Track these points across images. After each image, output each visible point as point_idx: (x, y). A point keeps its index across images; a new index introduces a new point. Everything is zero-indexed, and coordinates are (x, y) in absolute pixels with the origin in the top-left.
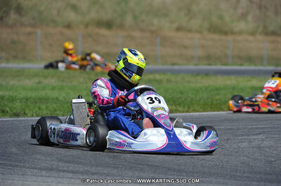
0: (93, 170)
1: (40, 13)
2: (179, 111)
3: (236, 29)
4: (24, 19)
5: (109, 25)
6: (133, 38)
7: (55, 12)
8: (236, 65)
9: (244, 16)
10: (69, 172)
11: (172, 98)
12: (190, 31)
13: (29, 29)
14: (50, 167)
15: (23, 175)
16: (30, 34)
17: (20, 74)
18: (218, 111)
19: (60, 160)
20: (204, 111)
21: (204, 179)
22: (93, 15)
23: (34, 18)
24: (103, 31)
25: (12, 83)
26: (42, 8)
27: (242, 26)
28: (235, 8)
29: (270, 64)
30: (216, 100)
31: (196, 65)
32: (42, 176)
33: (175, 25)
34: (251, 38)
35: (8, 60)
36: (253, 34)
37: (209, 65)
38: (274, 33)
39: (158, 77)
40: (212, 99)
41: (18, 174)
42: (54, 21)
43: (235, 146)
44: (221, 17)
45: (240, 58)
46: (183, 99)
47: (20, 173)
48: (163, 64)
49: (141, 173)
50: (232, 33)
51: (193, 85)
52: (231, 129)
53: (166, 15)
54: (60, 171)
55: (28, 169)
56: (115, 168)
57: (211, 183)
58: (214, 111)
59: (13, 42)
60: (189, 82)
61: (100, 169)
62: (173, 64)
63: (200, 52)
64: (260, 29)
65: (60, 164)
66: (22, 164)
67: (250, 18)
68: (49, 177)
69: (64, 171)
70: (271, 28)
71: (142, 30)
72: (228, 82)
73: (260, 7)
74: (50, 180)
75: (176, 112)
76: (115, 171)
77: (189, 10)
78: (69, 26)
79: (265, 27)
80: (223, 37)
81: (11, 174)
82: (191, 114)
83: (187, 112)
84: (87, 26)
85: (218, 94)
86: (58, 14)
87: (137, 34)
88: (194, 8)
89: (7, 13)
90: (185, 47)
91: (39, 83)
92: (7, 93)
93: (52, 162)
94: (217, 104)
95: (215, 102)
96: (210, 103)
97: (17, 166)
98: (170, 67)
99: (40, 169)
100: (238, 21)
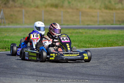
0: (53, 75)
1: (24, 1)
2: (92, 47)
3: (117, 8)
4: (16, 4)
5: (56, 6)
6: (68, 12)
8: (117, 25)
9: (121, 1)
10: (42, 76)
11: (89, 41)
12: (95, 9)
13: (19, 9)
14: (33, 74)
15: (21, 78)
16: (19, 11)
17: (15, 30)
18: (111, 47)
19: (37, 71)
20: (104, 47)
21: (107, 79)
22: (49, 1)
24: (54, 9)
25: (12, 35)
27: (120, 6)
30: (110, 41)
31: (99, 25)
32: (30, 79)
33: (88, 6)
35: (9, 24)
37: (105, 25)
39: (81, 31)
40: (107, 41)
41: (19, 78)
42: (30, 5)
43: (120, 63)
44: (110, 2)
45: (119, 21)
46: (94, 41)
47: (19, 77)
48: (83, 25)
49: (76, 77)
50: (115, 9)
51: (98, 35)
52: (117, 55)
53: (84, 1)
54: (38, 76)
55: (23, 76)
57: (110, 80)
58: (109, 47)
59: (11, 15)
60: (95, 33)
61: (57, 75)
62: (88, 25)
63: (100, 19)
66: (20, 73)
68: (33, 79)
69: (40, 76)
71: (72, 9)
72: (115, 33)
75: (90, 48)
76: (64, 76)
78: (37, 7)
80: (111, 11)
81: (15, 78)
82: (98, 48)
83: (96, 47)
84: (46, 7)
85: (110, 39)
86: (33, 1)
87: (70, 10)
89: (8, 1)
90: (93, 16)
91: (25, 34)
92: (10, 40)
93: (34, 72)
94: (110, 43)
95: (109, 42)
96: (106, 43)
97: (18, 74)
98: (86, 26)
99: (28, 75)
100: (118, 3)
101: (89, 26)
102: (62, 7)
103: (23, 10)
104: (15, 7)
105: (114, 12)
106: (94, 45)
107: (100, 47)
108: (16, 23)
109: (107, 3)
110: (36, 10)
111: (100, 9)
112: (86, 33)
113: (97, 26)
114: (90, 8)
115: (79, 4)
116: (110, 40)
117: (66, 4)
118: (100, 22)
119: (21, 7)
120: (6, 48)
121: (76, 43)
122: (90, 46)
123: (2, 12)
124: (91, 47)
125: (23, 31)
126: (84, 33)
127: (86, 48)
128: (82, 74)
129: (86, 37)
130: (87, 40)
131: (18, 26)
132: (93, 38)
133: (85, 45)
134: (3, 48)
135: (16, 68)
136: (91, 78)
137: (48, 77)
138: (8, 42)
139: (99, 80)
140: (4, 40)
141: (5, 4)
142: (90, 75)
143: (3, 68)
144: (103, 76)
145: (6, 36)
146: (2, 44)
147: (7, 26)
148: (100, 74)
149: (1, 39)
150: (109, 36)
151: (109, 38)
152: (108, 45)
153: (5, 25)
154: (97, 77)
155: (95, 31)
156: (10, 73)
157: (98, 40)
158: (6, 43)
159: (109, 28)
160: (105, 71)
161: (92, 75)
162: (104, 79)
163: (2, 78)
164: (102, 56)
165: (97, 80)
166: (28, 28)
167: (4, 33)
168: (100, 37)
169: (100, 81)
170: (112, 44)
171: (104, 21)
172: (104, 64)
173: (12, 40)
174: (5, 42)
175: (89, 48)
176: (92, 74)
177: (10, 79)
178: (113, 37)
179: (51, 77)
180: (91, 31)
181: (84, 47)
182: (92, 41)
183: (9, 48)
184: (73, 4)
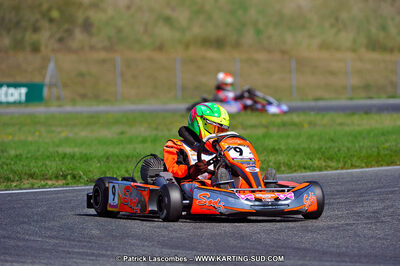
101: (321, 103)
102: (237, 45)
103: (118, 58)
104: (92, 48)
105: (396, 57)
106: (338, 161)
107: (356, 167)
109: (374, 30)
110: (157, 56)
111: (354, 50)
112: (310, 124)
113: (343, 102)
114: (324, 46)
115: (289, 37)
116: (387, 145)
117: (249, 36)
118: (354, 89)
119: (110, 49)
120: (65, 177)
121: (280, 158)
122: (324, 164)
123: (51, 66)
124: (327, 168)
125: (117, 122)
126: (306, 126)
127: (314, 170)
128: (303, 252)
129: (310, 137)
130: (317, 147)
131: (102, 108)
132: (332, 140)
133: (309, 162)
134: (57, 177)
136: (328, 264)
138: (72, 157)
140: (60, 150)
141: (61, 40)
142: (325, 253)
143: (57, 237)
144: (365, 256)
145: (67, 139)
146: (54, 164)
147: (69, 108)
148: (356, 252)
149: (51, 150)
150: (383, 134)
151: (383, 139)
152: (379, 160)
153: (60, 106)
154: (347, 259)
155: (340, 118)
156: (79, 253)
157: (349, 145)
158: (66, 160)
159: (381, 109)
160: (372, 241)
161: (331, 253)
164: (361, 195)
166: (133, 111)
167: (59, 129)
168: (356, 137)
170: (391, 156)
171: (367, 87)
172: (368, 218)
173: (84, 152)
174: (63, 158)
175: (320, 170)
176: (334, 250)
178: (394, 137)
180: (327, 119)
181: (305, 168)
182: (330, 147)
183: (74, 177)
184: (269, 37)
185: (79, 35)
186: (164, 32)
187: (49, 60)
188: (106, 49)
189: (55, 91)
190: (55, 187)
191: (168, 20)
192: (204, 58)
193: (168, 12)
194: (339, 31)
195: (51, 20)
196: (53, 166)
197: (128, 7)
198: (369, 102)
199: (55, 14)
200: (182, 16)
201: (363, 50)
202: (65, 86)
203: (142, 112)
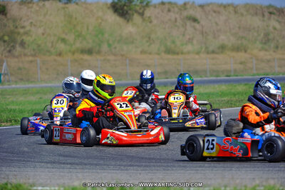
0: (86, 161)
1: (39, 46)
3: (185, 50)
4: (26, 51)
5: (90, 52)
6: (109, 60)
7: (50, 45)
9: (190, 40)
10: (67, 164)
12: (150, 54)
13: (31, 58)
14: (53, 160)
15: (34, 167)
16: (31, 62)
17: (26, 92)
19: (61, 155)
21: (169, 164)
22: (78, 45)
23: (34, 50)
24: (86, 57)
26: (40, 42)
27: (189, 48)
28: (184, 35)
29: (211, 76)
32: (48, 168)
33: (140, 50)
34: (197, 57)
35: (16, 83)
36: (198, 53)
38: (213, 52)
41: (30, 167)
42: (49, 51)
44: (173, 42)
47: (32, 166)
48: (132, 80)
50: (182, 53)
53: (133, 42)
54: (61, 163)
55: (37, 164)
56: (101, 159)
57: (174, 166)
59: (20, 69)
63: (159, 70)
64: (203, 49)
65: (61, 158)
66: (32, 160)
67: (195, 42)
68: (53, 168)
69: (64, 163)
70: (211, 49)
71: (115, 55)
73: (202, 33)
74: (54, 170)
76: (102, 162)
77: (149, 38)
78: (60, 54)
79: (206, 48)
80: (175, 57)
81: (25, 167)
84: (73, 53)
86: (52, 46)
87: (111, 58)
88: (153, 36)
89: (14, 47)
91: (41, 98)
92: (17, 107)
93: (55, 157)
97: (29, 161)
99: (46, 162)
100: (186, 44)
102: (99, 52)
103: (38, 60)
104: (25, 55)
105: (180, 57)
108: (28, 80)
109: (169, 44)
110: (58, 58)
111: (159, 54)
114: (143, 52)
115: (125, 47)
117: (105, 48)
119: (34, 55)
120: (11, 121)
123: (5, 64)
125: (38, 93)
128: (131, 158)
131: (31, 85)
134: (7, 121)
135: (27, 152)
136: (144, 164)
137: (77, 164)
138: (14, 110)
139: (158, 166)
140: (9, 107)
141: (10, 51)
143: (6, 152)
144: (163, 159)
145: (13, 102)
147: (13, 86)
148: (158, 157)
149: (4, 107)
153: (9, 85)
154: (154, 161)
160: (167, 151)
161: (146, 158)
162: (165, 164)
163: (4, 169)
165: (154, 166)
166: (46, 87)
167: (8, 97)
169: (159, 168)
171: (166, 73)
173: (21, 108)
174: (10, 111)
176: (148, 157)
177: (17, 169)
179: (81, 164)
183: (16, 121)
184: (115, 48)
185: (18, 48)
186: (61, 46)
187: (3, 62)
188: (32, 55)
189: (6, 77)
190: (6, 126)
191: (63, 40)
192: (82, 59)
193: (63, 36)
194: (151, 44)
195: (5, 41)
196: (5, 116)
197: (43, 34)
198: (166, 80)
199: (6, 38)
200: (71, 38)
201: (163, 54)
202: (12, 74)
203: (51, 87)
